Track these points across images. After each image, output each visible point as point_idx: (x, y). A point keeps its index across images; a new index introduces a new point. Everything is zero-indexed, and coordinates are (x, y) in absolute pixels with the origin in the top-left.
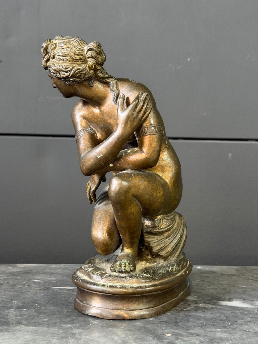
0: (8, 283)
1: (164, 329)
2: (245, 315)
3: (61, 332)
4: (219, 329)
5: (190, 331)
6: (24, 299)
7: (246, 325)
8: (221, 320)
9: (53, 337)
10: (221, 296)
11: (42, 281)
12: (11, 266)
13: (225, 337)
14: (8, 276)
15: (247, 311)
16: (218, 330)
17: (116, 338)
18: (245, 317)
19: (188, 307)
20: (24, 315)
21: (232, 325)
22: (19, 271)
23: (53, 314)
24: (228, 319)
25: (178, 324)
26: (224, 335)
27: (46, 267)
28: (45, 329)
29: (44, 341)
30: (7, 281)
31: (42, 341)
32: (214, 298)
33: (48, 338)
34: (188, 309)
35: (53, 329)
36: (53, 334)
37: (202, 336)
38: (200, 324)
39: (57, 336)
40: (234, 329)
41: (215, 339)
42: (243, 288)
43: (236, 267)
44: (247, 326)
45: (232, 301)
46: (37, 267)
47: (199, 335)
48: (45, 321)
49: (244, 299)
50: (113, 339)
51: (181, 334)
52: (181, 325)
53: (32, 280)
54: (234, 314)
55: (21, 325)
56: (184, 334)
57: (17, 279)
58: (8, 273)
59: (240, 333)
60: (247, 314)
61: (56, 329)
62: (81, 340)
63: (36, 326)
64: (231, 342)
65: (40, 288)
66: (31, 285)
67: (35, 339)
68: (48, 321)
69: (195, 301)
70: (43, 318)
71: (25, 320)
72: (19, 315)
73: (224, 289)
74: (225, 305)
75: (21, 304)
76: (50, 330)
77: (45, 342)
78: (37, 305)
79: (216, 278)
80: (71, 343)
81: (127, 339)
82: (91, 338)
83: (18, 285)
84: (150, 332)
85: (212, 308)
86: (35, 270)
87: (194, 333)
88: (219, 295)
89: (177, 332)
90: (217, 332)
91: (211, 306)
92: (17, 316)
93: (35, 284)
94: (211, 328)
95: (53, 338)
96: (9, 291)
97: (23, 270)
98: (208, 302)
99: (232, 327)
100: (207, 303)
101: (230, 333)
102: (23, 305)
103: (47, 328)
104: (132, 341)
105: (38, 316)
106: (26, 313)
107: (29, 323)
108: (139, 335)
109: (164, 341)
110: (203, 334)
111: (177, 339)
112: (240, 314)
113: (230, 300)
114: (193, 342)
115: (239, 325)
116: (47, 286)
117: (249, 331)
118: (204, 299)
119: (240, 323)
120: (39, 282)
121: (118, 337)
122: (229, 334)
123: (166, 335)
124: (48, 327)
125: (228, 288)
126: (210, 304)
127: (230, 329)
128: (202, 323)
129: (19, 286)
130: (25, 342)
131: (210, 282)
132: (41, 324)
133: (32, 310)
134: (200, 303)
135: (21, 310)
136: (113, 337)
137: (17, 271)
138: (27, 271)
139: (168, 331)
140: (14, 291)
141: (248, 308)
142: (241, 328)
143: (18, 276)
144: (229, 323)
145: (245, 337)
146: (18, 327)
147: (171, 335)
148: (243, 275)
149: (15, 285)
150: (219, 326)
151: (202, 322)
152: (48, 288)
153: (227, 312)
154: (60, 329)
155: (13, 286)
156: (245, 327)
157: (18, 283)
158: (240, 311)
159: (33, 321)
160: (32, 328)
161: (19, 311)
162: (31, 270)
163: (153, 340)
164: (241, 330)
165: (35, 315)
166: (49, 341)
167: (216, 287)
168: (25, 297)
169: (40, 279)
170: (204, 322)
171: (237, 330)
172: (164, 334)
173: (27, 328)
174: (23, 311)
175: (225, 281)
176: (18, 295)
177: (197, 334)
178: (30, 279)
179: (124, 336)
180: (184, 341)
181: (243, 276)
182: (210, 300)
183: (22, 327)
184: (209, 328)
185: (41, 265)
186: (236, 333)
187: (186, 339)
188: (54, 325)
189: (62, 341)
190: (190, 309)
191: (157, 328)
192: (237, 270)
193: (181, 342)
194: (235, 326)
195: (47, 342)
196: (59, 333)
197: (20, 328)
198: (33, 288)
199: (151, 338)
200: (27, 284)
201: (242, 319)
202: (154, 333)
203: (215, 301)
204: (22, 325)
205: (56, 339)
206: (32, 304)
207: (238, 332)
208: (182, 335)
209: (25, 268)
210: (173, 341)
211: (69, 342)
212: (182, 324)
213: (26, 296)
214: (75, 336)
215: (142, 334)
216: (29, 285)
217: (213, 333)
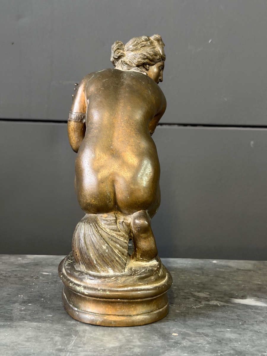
0: (15, 275)
1: (171, 328)
2: (258, 314)
3: (65, 328)
4: (229, 328)
5: (198, 331)
6: (30, 293)
7: (258, 325)
8: (232, 319)
9: (56, 334)
10: (235, 292)
11: (50, 274)
12: (20, 257)
13: (234, 338)
14: (17, 268)
15: (260, 310)
16: (227, 330)
17: (120, 337)
18: (258, 316)
19: (199, 304)
20: (29, 310)
21: (242, 325)
22: (28, 262)
23: (58, 310)
24: (239, 318)
25: (187, 323)
26: (233, 336)
27: (56, 259)
28: (48, 325)
29: (46, 338)
30: (15, 273)
31: (44, 338)
32: (227, 295)
33: (51, 335)
34: (198, 306)
35: (57, 326)
36: (56, 331)
37: (210, 336)
38: (209, 323)
39: (60, 333)
40: (244, 329)
41: (223, 339)
42: (259, 284)
43: (253, 262)
44: (259, 327)
45: (246, 298)
46: (47, 259)
47: (207, 335)
48: (50, 316)
49: (259, 297)
50: (117, 338)
51: (188, 333)
52: (189, 324)
53: (41, 272)
54: (246, 313)
55: (24, 321)
56: (191, 333)
57: (26, 271)
58: (16, 265)
59: (250, 334)
60: (260, 313)
61: (60, 326)
62: (84, 338)
63: (40, 322)
64: (239, 343)
65: (47, 282)
66: (39, 278)
67: (37, 336)
68: (52, 316)
69: (207, 298)
70: (48, 313)
71: (29, 315)
72: (24, 310)
73: (238, 285)
74: (238, 303)
75: (27, 298)
76: (54, 327)
77: (48, 339)
78: (43, 299)
79: (231, 273)
80: (74, 341)
81: (132, 338)
82: (95, 337)
83: (26, 277)
84: (157, 330)
85: (224, 306)
86: (44, 262)
87: (202, 333)
88: (232, 292)
89: (184, 332)
90: (226, 332)
91: (222, 304)
92: (21, 311)
93: (43, 277)
94: (220, 328)
95: (56, 336)
96: (16, 284)
97: (33, 261)
98: (220, 299)
99: (242, 327)
100: (219, 301)
101: (240, 334)
102: (29, 300)
103: (51, 325)
104: (137, 340)
105: (43, 311)
106: (31, 308)
107: (33, 319)
108: (144, 334)
109: (170, 341)
110: (211, 334)
111: (184, 339)
112: (252, 313)
113: (243, 297)
114: (200, 343)
115: (250, 325)
116: (55, 280)
117: (260, 332)
118: (216, 296)
119: (252, 322)
120: (47, 275)
121: (123, 335)
122: (238, 335)
123: (173, 334)
124: (52, 323)
125: (242, 285)
126: (222, 301)
127: (240, 329)
128: (212, 323)
129: (26, 279)
130: (28, 339)
131: (224, 278)
132: (46, 320)
133: (38, 305)
134: (211, 301)
135: (26, 305)
136: (117, 335)
137: (26, 262)
138: (36, 262)
139: (175, 330)
140: (21, 284)
141: (261, 306)
142: (252, 328)
143: (27, 268)
144: (240, 323)
145: (255, 338)
146: (21, 323)
147: (178, 334)
148: (260, 270)
149: (23, 277)
150: (229, 326)
151: (212, 321)
152: (56, 282)
153: (239, 310)
154: (64, 325)
155: (21, 278)
156: (257, 328)
157: (26, 276)
158: (253, 310)
159: (37, 317)
160: (35, 324)
161: (24, 306)
162: (41, 262)
163: (158, 340)
164: (251, 331)
165: (40, 310)
166: (52, 338)
167: (231, 284)
168: (32, 291)
169: (48, 271)
170: (214, 321)
171: (248, 330)
172: (170, 334)
173: (31, 324)
174: (28, 306)
175: (240, 277)
176: (25, 288)
177: (205, 334)
178: (39, 272)
179: (129, 335)
180: (191, 341)
181: (260, 272)
182: (222, 298)
183: (25, 323)
184: (218, 328)
185: (51, 256)
186: (246, 334)
187: (193, 339)
188: (59, 321)
189: (65, 339)
190: (201, 306)
191: (164, 326)
192: (254, 265)
193: (187, 342)
194: (246, 326)
195: (49, 339)
196: (62, 330)
197: (24, 324)
198: (40, 281)
199: (156, 338)
200: (34, 277)
201: (254, 318)
202: (160, 332)
203: (227, 298)
204: (26, 320)
205: (59, 336)
206: (38, 298)
207: (248, 333)
208: (189, 335)
209: (34, 259)
210: (178, 341)
211: (72, 340)
212: (191, 323)
213: (33, 289)
214: (78, 333)
215: (148, 333)
216: (37, 278)
217: (222, 333)
